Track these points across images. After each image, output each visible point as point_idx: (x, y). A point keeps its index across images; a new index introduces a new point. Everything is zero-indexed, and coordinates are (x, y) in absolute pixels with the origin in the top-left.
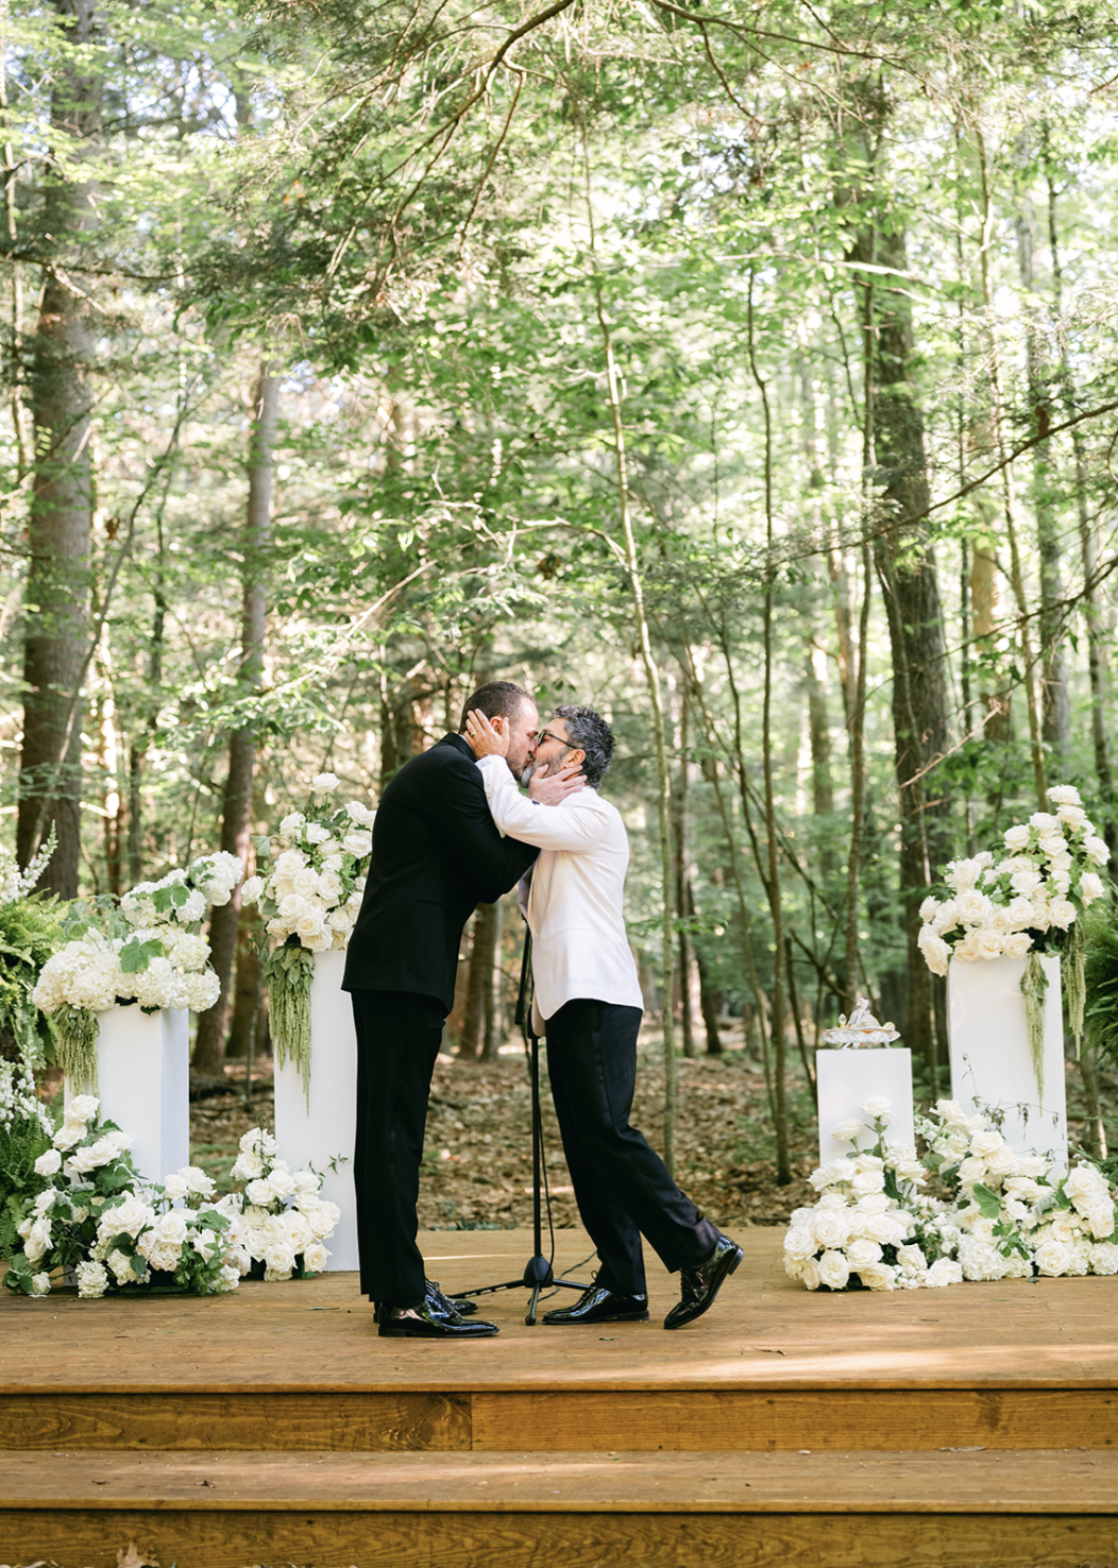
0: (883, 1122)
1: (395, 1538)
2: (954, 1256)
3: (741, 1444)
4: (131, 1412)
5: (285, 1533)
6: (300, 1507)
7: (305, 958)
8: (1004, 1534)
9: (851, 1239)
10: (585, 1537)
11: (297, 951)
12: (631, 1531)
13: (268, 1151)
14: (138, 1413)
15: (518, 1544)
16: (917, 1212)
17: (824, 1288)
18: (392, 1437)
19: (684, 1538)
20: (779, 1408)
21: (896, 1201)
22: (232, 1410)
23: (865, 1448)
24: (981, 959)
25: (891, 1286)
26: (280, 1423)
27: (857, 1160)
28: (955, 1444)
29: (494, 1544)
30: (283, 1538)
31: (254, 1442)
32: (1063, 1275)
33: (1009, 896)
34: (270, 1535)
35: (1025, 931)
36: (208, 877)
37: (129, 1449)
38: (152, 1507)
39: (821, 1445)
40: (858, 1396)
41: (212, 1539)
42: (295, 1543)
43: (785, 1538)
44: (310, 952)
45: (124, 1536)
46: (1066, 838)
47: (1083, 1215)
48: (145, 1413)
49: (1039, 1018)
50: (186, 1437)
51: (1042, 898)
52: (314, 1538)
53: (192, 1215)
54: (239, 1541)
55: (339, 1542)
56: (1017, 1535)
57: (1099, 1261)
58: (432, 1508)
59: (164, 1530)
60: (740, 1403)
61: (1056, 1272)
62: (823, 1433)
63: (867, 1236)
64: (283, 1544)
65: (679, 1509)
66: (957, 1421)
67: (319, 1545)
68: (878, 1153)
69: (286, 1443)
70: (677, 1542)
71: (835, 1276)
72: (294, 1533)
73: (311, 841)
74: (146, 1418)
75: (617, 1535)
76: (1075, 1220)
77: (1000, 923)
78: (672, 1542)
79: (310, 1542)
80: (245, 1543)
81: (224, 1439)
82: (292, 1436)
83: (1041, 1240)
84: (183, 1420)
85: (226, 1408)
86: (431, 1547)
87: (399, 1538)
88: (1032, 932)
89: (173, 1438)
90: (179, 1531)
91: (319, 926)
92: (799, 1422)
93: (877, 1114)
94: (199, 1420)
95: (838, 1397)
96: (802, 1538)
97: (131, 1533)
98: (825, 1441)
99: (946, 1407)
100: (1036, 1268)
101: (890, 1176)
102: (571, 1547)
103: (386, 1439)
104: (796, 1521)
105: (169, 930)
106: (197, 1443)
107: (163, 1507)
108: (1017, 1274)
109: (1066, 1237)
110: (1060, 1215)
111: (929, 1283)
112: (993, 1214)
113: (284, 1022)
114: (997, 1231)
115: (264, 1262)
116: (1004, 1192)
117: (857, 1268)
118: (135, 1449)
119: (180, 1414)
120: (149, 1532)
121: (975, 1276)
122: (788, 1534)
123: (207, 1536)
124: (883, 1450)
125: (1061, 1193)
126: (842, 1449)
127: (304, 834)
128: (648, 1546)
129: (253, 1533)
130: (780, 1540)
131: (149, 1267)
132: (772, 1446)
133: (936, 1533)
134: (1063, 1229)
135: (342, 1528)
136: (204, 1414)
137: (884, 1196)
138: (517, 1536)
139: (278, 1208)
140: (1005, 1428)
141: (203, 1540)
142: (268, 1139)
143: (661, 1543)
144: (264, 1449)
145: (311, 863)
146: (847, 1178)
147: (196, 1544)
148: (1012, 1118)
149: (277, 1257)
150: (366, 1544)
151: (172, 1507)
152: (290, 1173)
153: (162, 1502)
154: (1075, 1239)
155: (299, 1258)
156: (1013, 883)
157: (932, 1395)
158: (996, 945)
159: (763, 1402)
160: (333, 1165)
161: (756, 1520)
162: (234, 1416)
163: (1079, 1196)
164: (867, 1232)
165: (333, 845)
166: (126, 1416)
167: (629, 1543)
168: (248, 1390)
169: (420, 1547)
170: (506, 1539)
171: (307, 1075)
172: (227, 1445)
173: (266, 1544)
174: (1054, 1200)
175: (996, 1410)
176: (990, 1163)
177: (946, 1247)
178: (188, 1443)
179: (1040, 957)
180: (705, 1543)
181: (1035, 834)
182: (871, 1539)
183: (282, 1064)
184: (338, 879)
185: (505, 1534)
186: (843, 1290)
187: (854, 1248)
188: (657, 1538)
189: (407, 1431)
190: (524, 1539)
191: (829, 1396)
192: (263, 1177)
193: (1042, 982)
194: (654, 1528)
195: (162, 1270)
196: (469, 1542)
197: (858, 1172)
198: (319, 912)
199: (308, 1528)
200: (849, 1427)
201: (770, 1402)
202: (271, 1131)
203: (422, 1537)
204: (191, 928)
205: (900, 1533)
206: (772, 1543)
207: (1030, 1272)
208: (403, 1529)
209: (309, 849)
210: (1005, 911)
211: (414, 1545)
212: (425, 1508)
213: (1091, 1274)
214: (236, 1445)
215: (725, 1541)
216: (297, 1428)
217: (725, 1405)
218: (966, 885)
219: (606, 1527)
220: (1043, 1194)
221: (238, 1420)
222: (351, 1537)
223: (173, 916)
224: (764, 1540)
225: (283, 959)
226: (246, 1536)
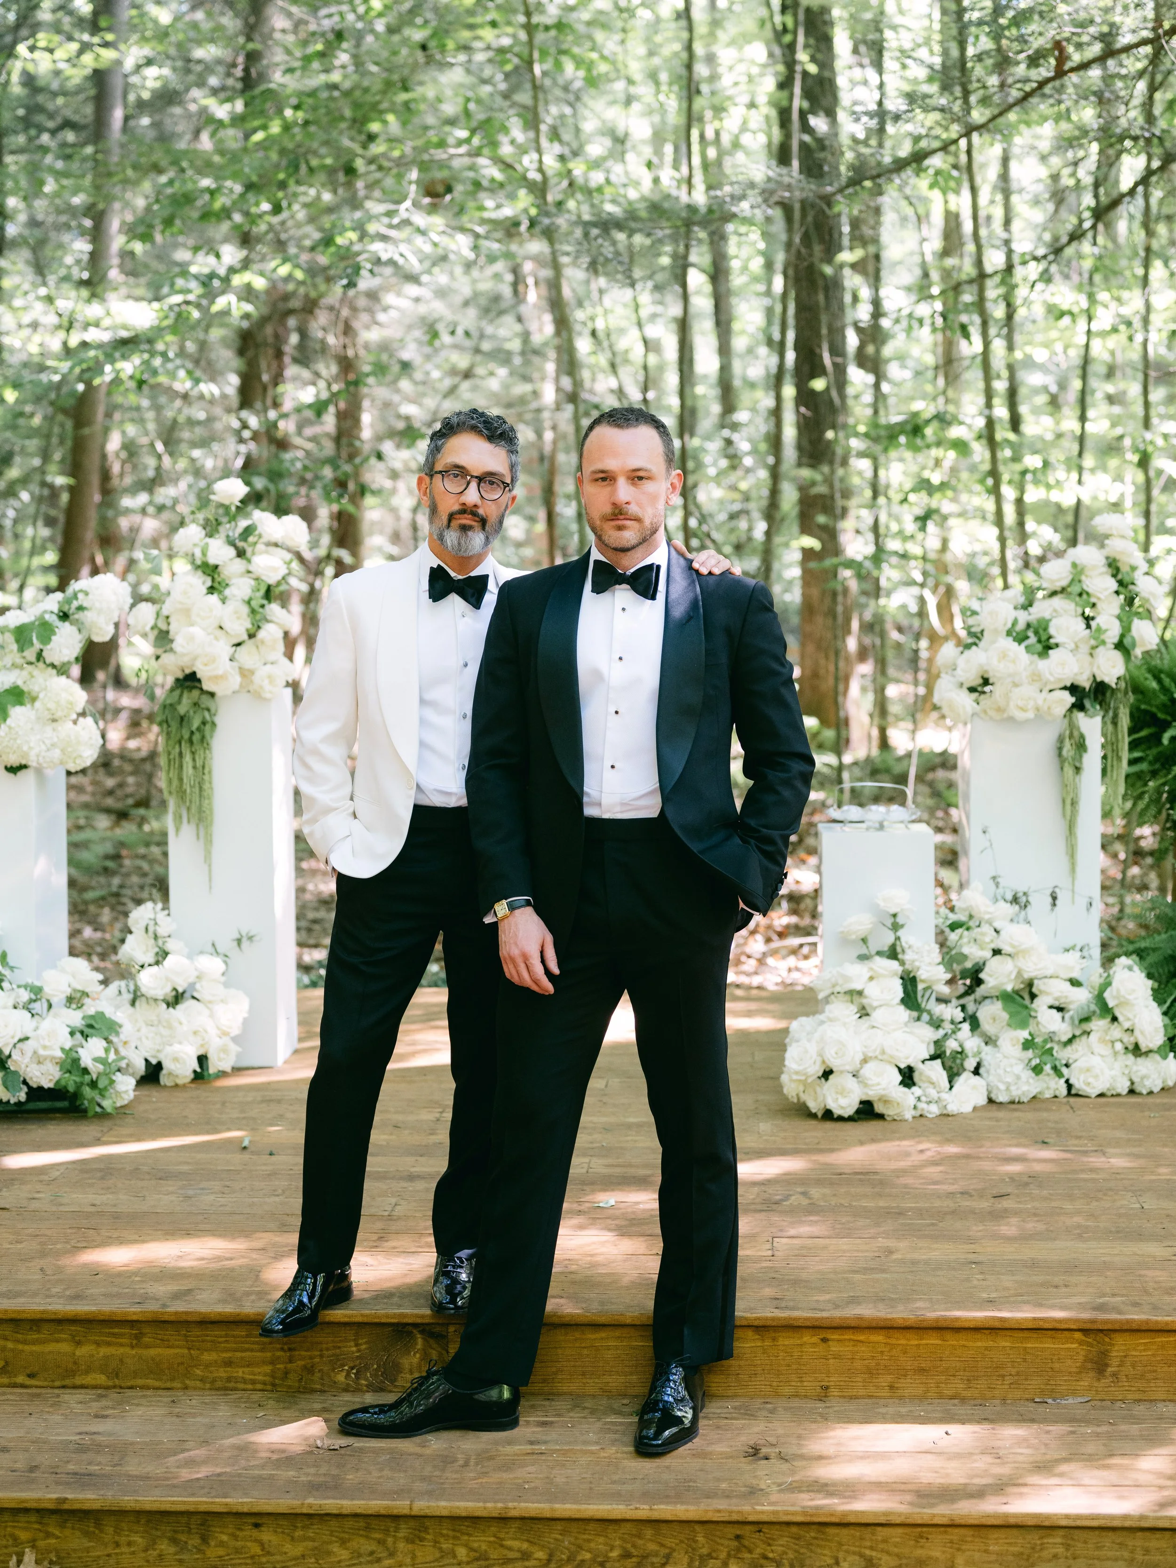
0: (900, 920)
1: (367, 1546)
2: (976, 1072)
3: (787, 1390)
4: (18, 1341)
5: (225, 1538)
6: (245, 1509)
7: (205, 701)
8: (1147, 1551)
9: (865, 1061)
10: (612, 1548)
11: (196, 693)
12: (670, 1542)
13: (161, 931)
14: (25, 1342)
15: (526, 1556)
16: (936, 1024)
17: (828, 1115)
18: (348, 1375)
19: (738, 1550)
20: (834, 1348)
21: (915, 1014)
22: (146, 1340)
23: (941, 1397)
24: (1011, 719)
25: (909, 1115)
26: (207, 1357)
27: (868, 964)
28: (1054, 1394)
29: (494, 1555)
30: (222, 1544)
31: (173, 1379)
32: (1101, 1095)
33: (1046, 646)
34: (205, 1539)
35: (1065, 688)
36: (80, 608)
37: (15, 1386)
38: (51, 1506)
39: (886, 1393)
40: (934, 1334)
41: (129, 1544)
42: (237, 1551)
43: (868, 1552)
44: (212, 695)
45: (15, 1539)
46: (1114, 576)
47: (1127, 1025)
48: (34, 1342)
49: (1076, 789)
50: (87, 1372)
51: (1085, 649)
52: (262, 1544)
53: (76, 1018)
54: (164, 1546)
55: (295, 1550)
56: (1163, 1553)
57: (1143, 1078)
58: (415, 1512)
59: (67, 1532)
60: (786, 1341)
61: (1093, 1092)
62: (889, 1378)
63: (882, 1056)
64: (221, 1552)
65: (735, 1517)
66: (1057, 1366)
67: (269, 1553)
68: (893, 953)
69: (214, 1381)
70: (729, 1555)
71: (843, 1102)
72: (235, 1537)
73: (212, 561)
74: (34, 1348)
75: (652, 1547)
76: (1116, 1032)
77: (1036, 677)
78: (723, 1555)
79: (256, 1549)
80: (172, 1550)
81: (135, 1374)
82: (222, 1373)
83: (1078, 1054)
84: (83, 1351)
85: (136, 1337)
86: (414, 1557)
87: (372, 1546)
88: (1073, 689)
89: (72, 1373)
90: (87, 1534)
91: (223, 666)
92: (858, 1364)
93: (893, 911)
94: (104, 1351)
95: (909, 1334)
96: (888, 1553)
97: (23, 1536)
98: (891, 1387)
99: (1043, 1350)
100: (1070, 1086)
101: (909, 982)
102: (594, 1560)
103: (341, 1378)
104: (882, 1532)
105: (36, 672)
106: (102, 1379)
107: (66, 1506)
108: (1048, 1095)
109: (1106, 1051)
110: (1099, 1025)
111: (952, 1108)
112: (1023, 1025)
113: (181, 779)
114: (1028, 1045)
115: (159, 1066)
116: (1033, 996)
117: (871, 1094)
118: (23, 1386)
119: (79, 1343)
120: (48, 1535)
121: (1002, 1098)
122: (871, 1548)
123: (123, 1540)
124: (963, 1400)
125: (1100, 999)
126: (912, 1398)
127: (204, 554)
128: (692, 1560)
129: (183, 1537)
130: (861, 1555)
131: (25, 1082)
132: (824, 1393)
133: (1060, 1550)
134: (1102, 1041)
135: (298, 1533)
136: (109, 1344)
137: (902, 1008)
138: (525, 1546)
139: (176, 999)
140: (1114, 1375)
141: (117, 1545)
142: (161, 916)
143: (710, 1556)
144: (186, 1388)
145: (211, 590)
146: (858, 986)
147: (110, 1550)
148: (1039, 902)
149: (176, 1059)
150: (329, 1553)
151: (77, 1506)
152: (190, 957)
153: (65, 1500)
154: (1116, 1053)
155: (202, 1060)
156: (1052, 631)
157: (1026, 1334)
158: (1031, 704)
159: (815, 1339)
160: (239, 941)
161: (832, 1531)
162: (147, 1347)
163: (1124, 1003)
164: (883, 1052)
165: (239, 565)
166: (10, 1345)
167: (668, 1557)
168: (166, 1318)
169: (400, 1557)
170: (510, 1549)
171: (208, 841)
172: (140, 1382)
173: (199, 1551)
174: (1093, 1007)
175: (1104, 1354)
176: (1022, 963)
177: (970, 1064)
178: (89, 1380)
179: (1080, 716)
180: (766, 1558)
181: (1078, 571)
182: (977, 1555)
183: (178, 830)
184: (245, 610)
185: (508, 1543)
186: (850, 1119)
187: (868, 1071)
188: (705, 1551)
189: (367, 1368)
190: (533, 1549)
191: (897, 1334)
192: (157, 963)
193: (1081, 746)
194: (700, 1539)
195: (41, 1088)
196: (462, 1553)
197: (871, 978)
198: (224, 649)
199: (255, 1533)
200: (922, 1371)
201: (825, 1340)
202: (166, 907)
203: (401, 1545)
204: (62, 670)
205: (1015, 1549)
206: (850, 1558)
207: (1064, 1092)
208: (377, 1536)
209: (210, 570)
210: (1043, 665)
211: (391, 1555)
212: (406, 1511)
213: (1132, 1092)
214: (150, 1382)
215: (791, 1555)
216: (228, 1363)
217: (767, 1343)
218: (996, 631)
219: (639, 1536)
220: (1080, 998)
221: (152, 1352)
222: (310, 1544)
223: (40, 656)
224: (841, 1555)
225: (179, 702)
226: (174, 1541)
